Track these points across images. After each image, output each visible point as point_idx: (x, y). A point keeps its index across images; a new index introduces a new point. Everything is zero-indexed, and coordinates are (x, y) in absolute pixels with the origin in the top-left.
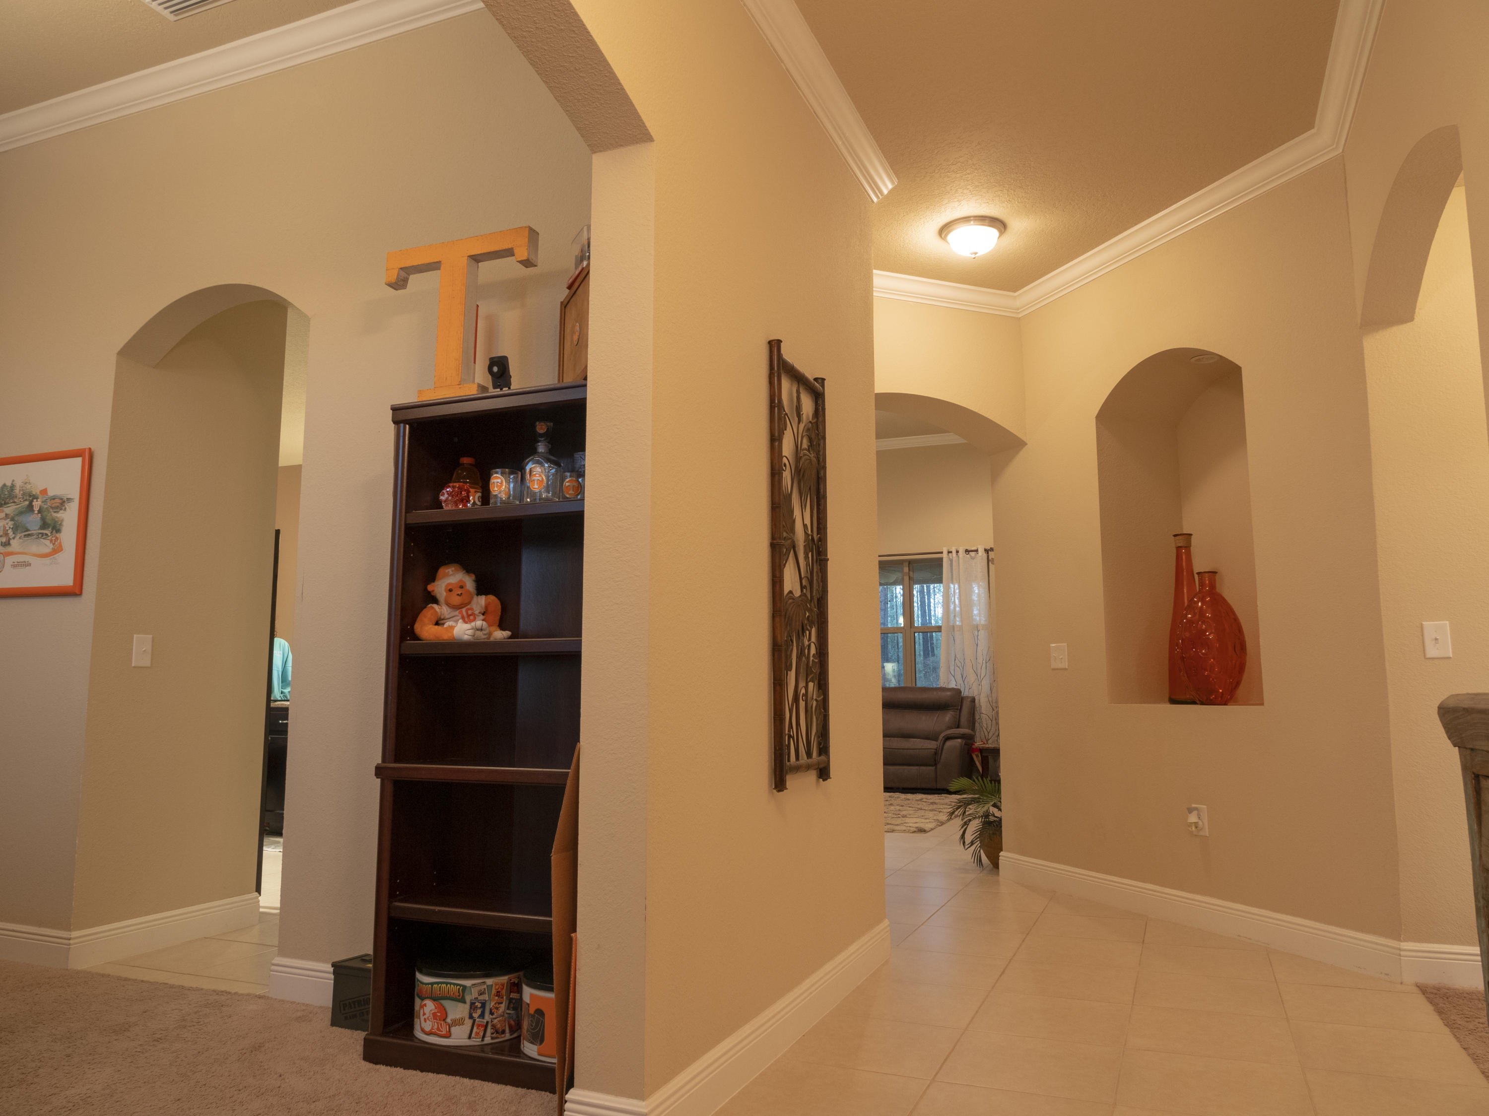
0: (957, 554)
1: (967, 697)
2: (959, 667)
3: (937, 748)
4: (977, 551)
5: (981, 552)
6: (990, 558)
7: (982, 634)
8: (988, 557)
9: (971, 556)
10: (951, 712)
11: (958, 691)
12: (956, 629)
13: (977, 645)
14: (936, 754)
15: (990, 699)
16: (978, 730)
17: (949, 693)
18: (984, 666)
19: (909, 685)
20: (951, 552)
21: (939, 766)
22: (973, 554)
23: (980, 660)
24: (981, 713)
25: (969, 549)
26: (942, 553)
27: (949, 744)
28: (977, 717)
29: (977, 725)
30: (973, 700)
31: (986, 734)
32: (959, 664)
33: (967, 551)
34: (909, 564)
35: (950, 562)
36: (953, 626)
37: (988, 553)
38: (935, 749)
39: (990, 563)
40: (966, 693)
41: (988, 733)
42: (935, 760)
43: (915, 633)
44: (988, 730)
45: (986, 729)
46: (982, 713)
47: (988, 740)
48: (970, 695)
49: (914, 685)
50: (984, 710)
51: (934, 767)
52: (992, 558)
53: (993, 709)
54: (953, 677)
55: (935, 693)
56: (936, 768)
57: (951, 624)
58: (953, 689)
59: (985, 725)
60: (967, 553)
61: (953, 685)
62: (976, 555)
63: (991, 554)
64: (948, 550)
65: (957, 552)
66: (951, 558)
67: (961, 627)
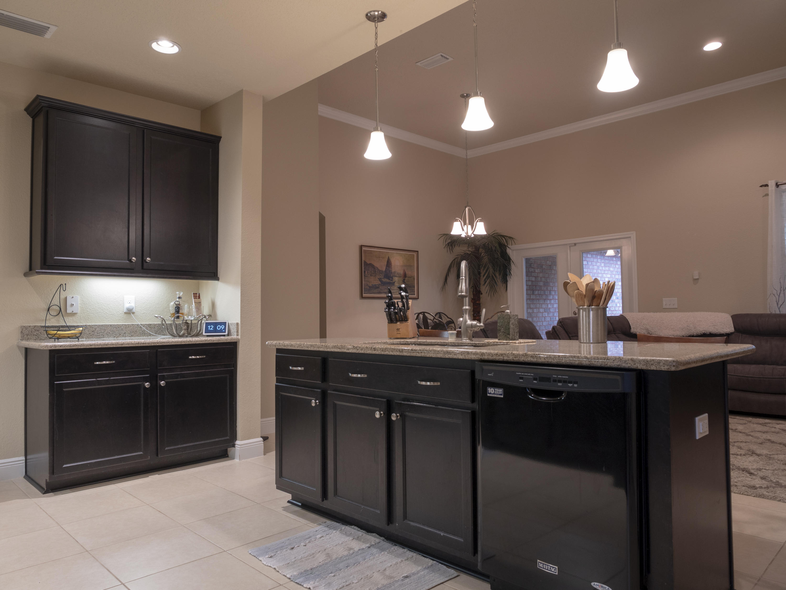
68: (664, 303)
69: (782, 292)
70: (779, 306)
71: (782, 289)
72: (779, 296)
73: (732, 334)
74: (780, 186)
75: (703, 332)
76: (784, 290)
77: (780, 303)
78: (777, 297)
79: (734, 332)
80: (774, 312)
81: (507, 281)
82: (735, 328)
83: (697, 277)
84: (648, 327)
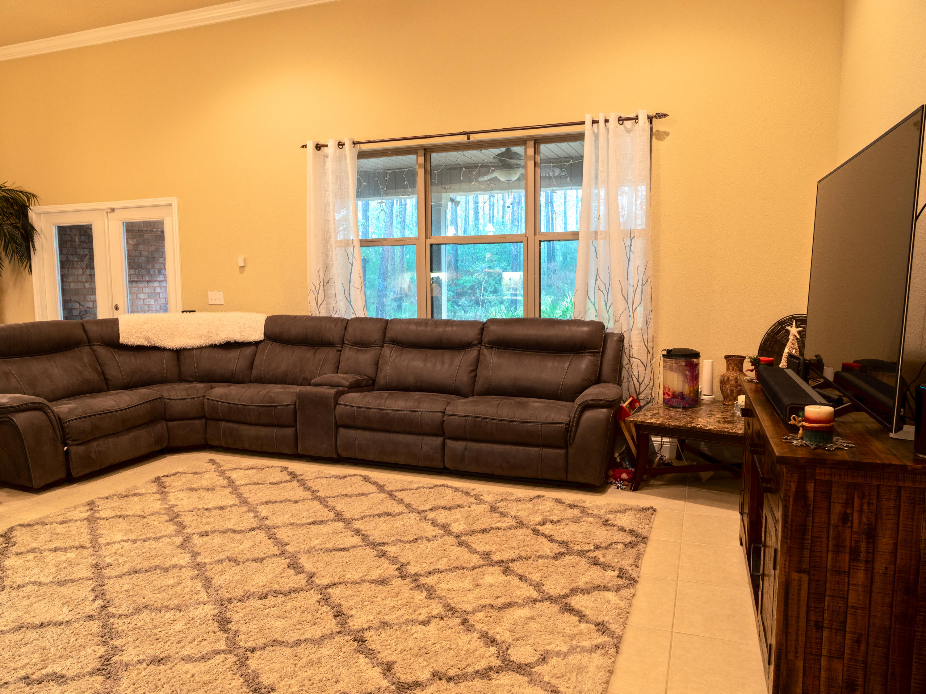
0: (605, 125)
1: (613, 334)
2: (602, 291)
3: (570, 421)
4: (636, 119)
5: (643, 120)
6: (654, 130)
7: (638, 244)
8: (651, 129)
9: (625, 127)
10: (590, 357)
11: (600, 326)
12: (599, 237)
13: (629, 260)
14: (567, 430)
15: (645, 337)
16: (625, 380)
17: (586, 329)
18: (639, 290)
19: (531, 316)
20: (597, 122)
21: (571, 450)
22: (628, 124)
23: (633, 281)
24: (630, 357)
25: (624, 116)
26: (583, 123)
27: (589, 414)
28: (625, 362)
29: (624, 372)
30: (621, 339)
31: (637, 385)
32: (602, 287)
33: (621, 120)
34: (535, 144)
35: (594, 138)
36: (596, 233)
37: (651, 123)
38: (565, 424)
39: (654, 138)
40: (610, 327)
41: (640, 384)
42: (566, 440)
43: (540, 241)
44: (640, 381)
45: (638, 380)
46: (633, 357)
47: (640, 394)
48: (616, 332)
49: (537, 316)
50: (635, 353)
51: (564, 451)
52: (657, 131)
53: (648, 350)
54: (592, 306)
55: (567, 328)
56: (567, 453)
57: (593, 229)
58: (591, 323)
59: (636, 374)
60: (621, 122)
61: (591, 317)
62: (633, 126)
63: (658, 124)
64: (593, 118)
65: (606, 121)
66: (596, 131)
67: (607, 235)
68: (210, 297)
69: (322, 288)
70: (319, 306)
71: (322, 284)
72: (318, 293)
73: (261, 341)
74: (322, 148)
75: (226, 340)
76: (324, 286)
77: (319, 302)
78: (316, 294)
79: (264, 340)
80: (314, 315)
81: (30, 259)
82: (265, 334)
83: (242, 265)
84: (149, 334)
